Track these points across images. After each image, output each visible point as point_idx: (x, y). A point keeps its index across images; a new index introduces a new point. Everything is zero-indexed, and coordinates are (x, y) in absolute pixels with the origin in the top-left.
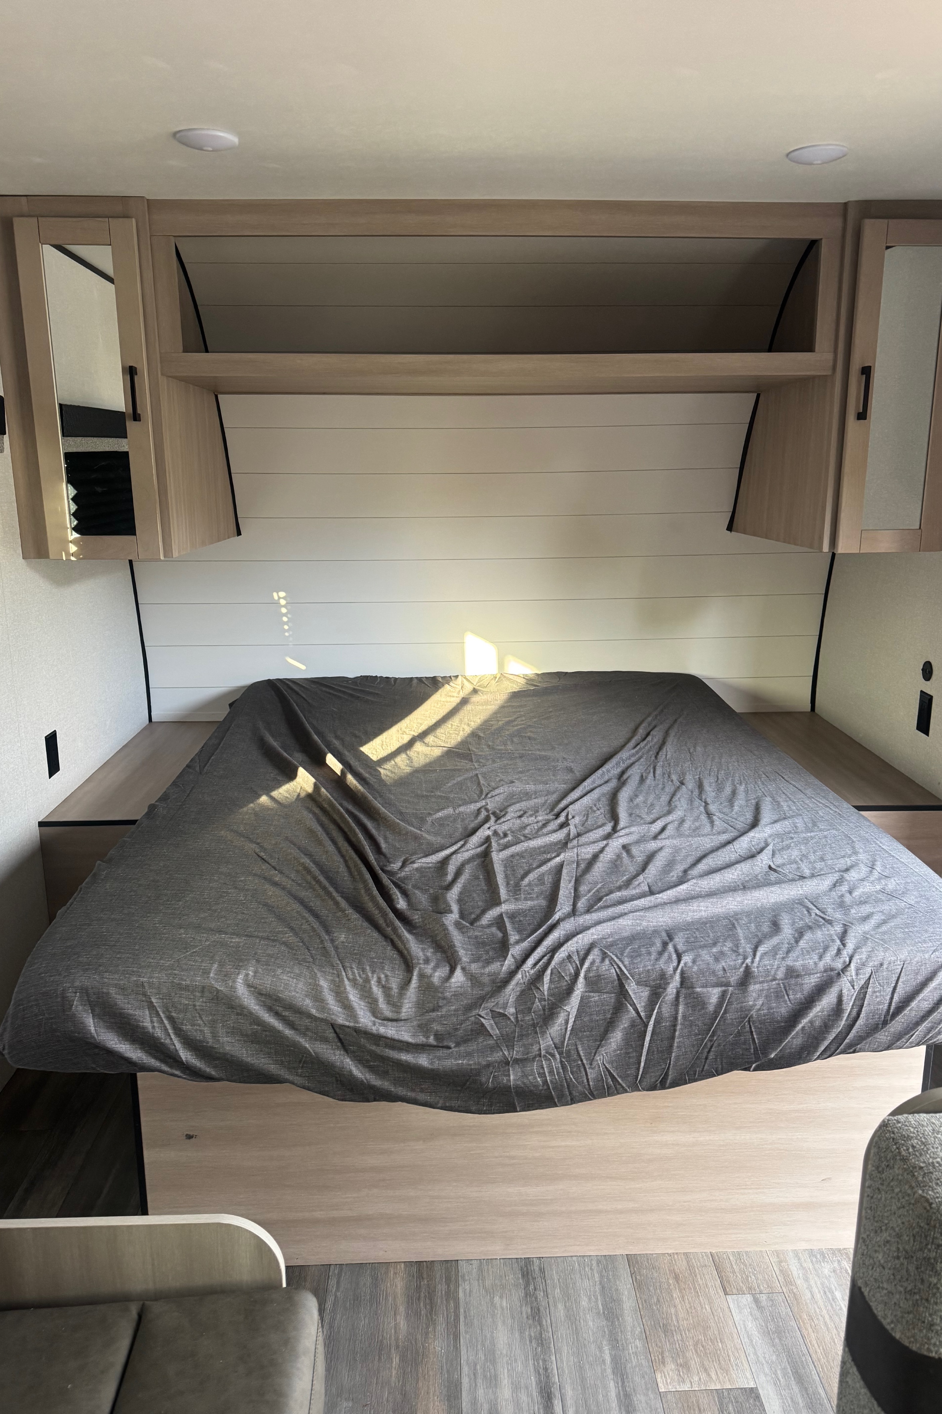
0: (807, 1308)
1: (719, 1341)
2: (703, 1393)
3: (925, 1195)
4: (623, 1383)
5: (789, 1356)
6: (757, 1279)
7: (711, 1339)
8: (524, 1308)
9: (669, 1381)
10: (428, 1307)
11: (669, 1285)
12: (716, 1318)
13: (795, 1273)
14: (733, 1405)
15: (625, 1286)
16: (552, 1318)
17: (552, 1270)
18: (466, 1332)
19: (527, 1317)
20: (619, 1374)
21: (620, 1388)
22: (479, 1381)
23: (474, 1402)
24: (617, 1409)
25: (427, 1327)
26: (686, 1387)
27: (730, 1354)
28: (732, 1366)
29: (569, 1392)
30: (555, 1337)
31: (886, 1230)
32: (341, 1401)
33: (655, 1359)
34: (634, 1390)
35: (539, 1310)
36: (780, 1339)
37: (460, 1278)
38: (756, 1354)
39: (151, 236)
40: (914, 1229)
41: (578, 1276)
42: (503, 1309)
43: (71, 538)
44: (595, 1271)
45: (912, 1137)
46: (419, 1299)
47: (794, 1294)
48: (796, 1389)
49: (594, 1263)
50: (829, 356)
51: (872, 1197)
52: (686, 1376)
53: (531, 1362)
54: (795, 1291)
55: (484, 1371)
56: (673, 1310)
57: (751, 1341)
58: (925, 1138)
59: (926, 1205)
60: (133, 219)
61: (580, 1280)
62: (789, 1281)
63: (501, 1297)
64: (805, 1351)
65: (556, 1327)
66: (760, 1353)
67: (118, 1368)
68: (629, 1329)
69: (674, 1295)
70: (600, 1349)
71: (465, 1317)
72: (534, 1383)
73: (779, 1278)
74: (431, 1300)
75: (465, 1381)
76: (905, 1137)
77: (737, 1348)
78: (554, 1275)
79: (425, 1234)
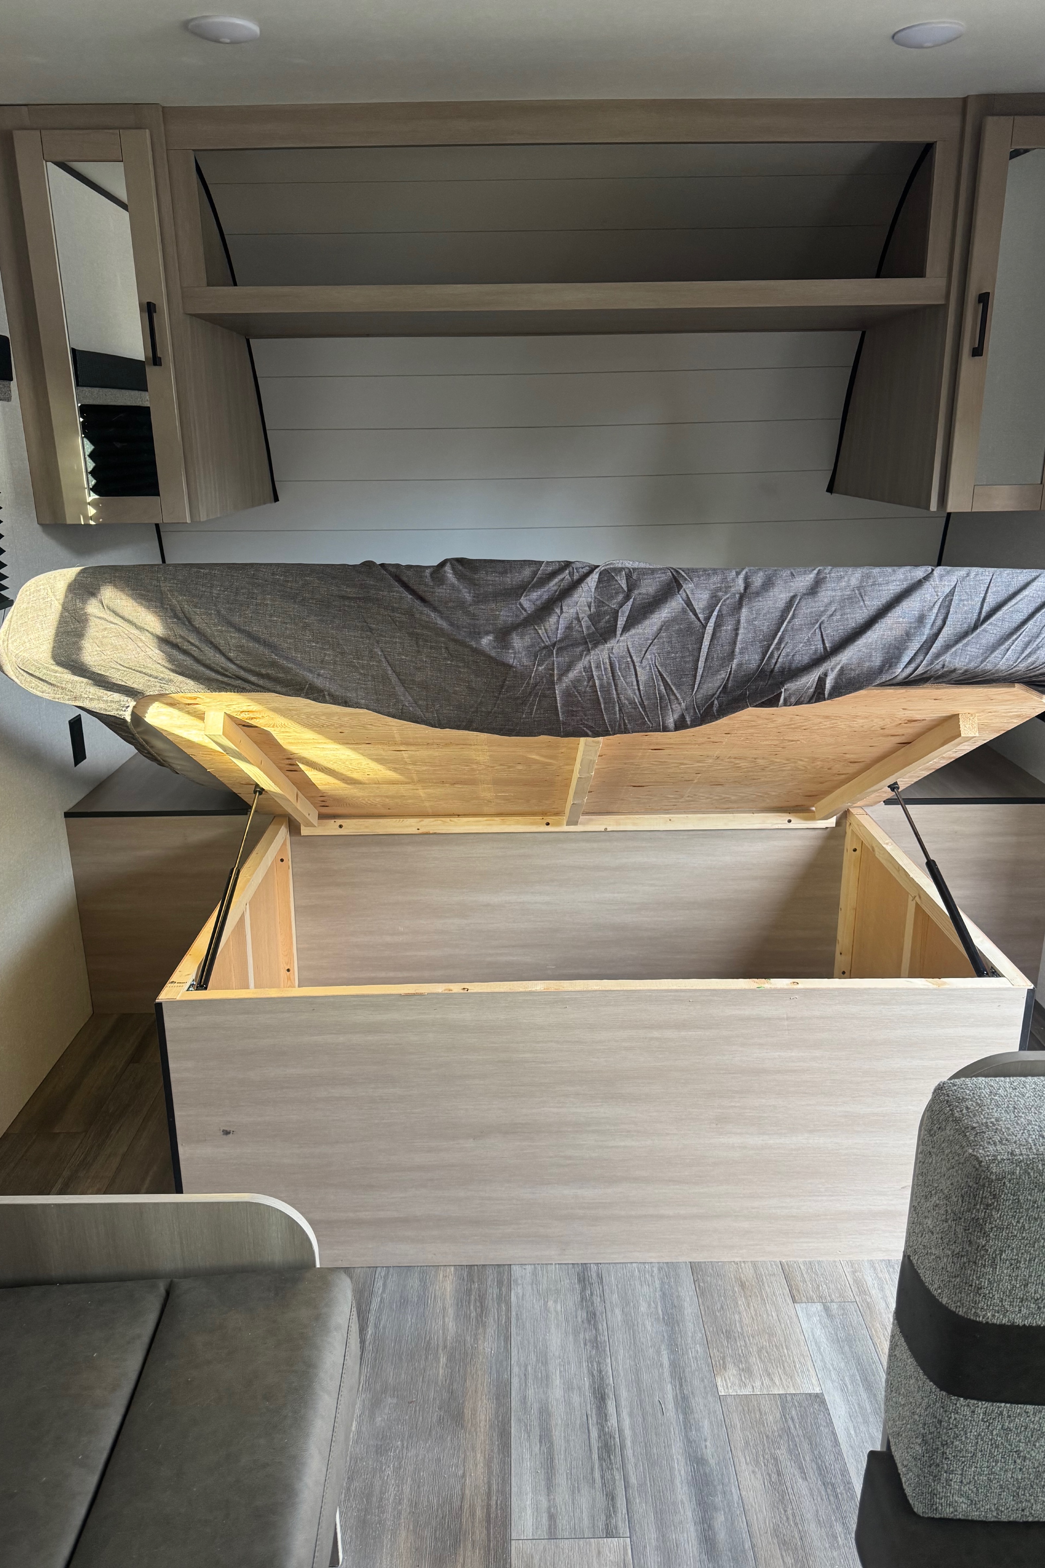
0: (881, 1317)
1: (785, 1347)
2: (765, 1398)
3: (975, 1153)
4: (681, 1385)
5: (859, 1363)
6: (829, 1288)
7: (776, 1346)
8: (579, 1312)
9: (729, 1385)
10: (479, 1310)
11: (734, 1292)
12: (783, 1325)
13: (870, 1283)
14: (796, 1409)
15: (687, 1292)
16: (609, 1323)
17: (609, 1275)
18: (517, 1334)
19: (583, 1321)
20: (677, 1378)
21: (678, 1392)
22: (530, 1381)
23: (524, 1400)
24: (674, 1410)
25: (477, 1328)
26: (747, 1391)
27: (796, 1360)
28: (797, 1372)
29: (624, 1394)
30: (611, 1341)
31: (936, 1193)
32: (385, 1397)
33: (716, 1364)
34: (692, 1393)
35: (595, 1314)
36: (850, 1347)
37: (512, 1282)
38: (823, 1360)
39: (167, 150)
40: (962, 1189)
41: (637, 1283)
42: (557, 1312)
43: (89, 499)
44: (656, 1278)
45: (967, 1099)
46: (469, 1303)
47: (868, 1303)
48: (864, 1395)
49: (655, 1270)
50: (942, 283)
51: (923, 1163)
52: (748, 1381)
53: (585, 1364)
54: (869, 1300)
55: (535, 1372)
56: (737, 1317)
57: (819, 1348)
58: (980, 1100)
59: (976, 1163)
60: (147, 130)
61: (640, 1287)
62: (863, 1291)
63: (556, 1302)
64: (876, 1358)
65: (613, 1331)
66: (827, 1360)
67: (146, 1339)
68: (690, 1334)
69: (739, 1303)
70: (658, 1352)
71: (517, 1320)
72: (587, 1384)
73: (852, 1287)
74: (481, 1303)
75: (515, 1381)
76: (960, 1099)
77: (803, 1355)
78: (611, 1280)
79: (476, 1238)
